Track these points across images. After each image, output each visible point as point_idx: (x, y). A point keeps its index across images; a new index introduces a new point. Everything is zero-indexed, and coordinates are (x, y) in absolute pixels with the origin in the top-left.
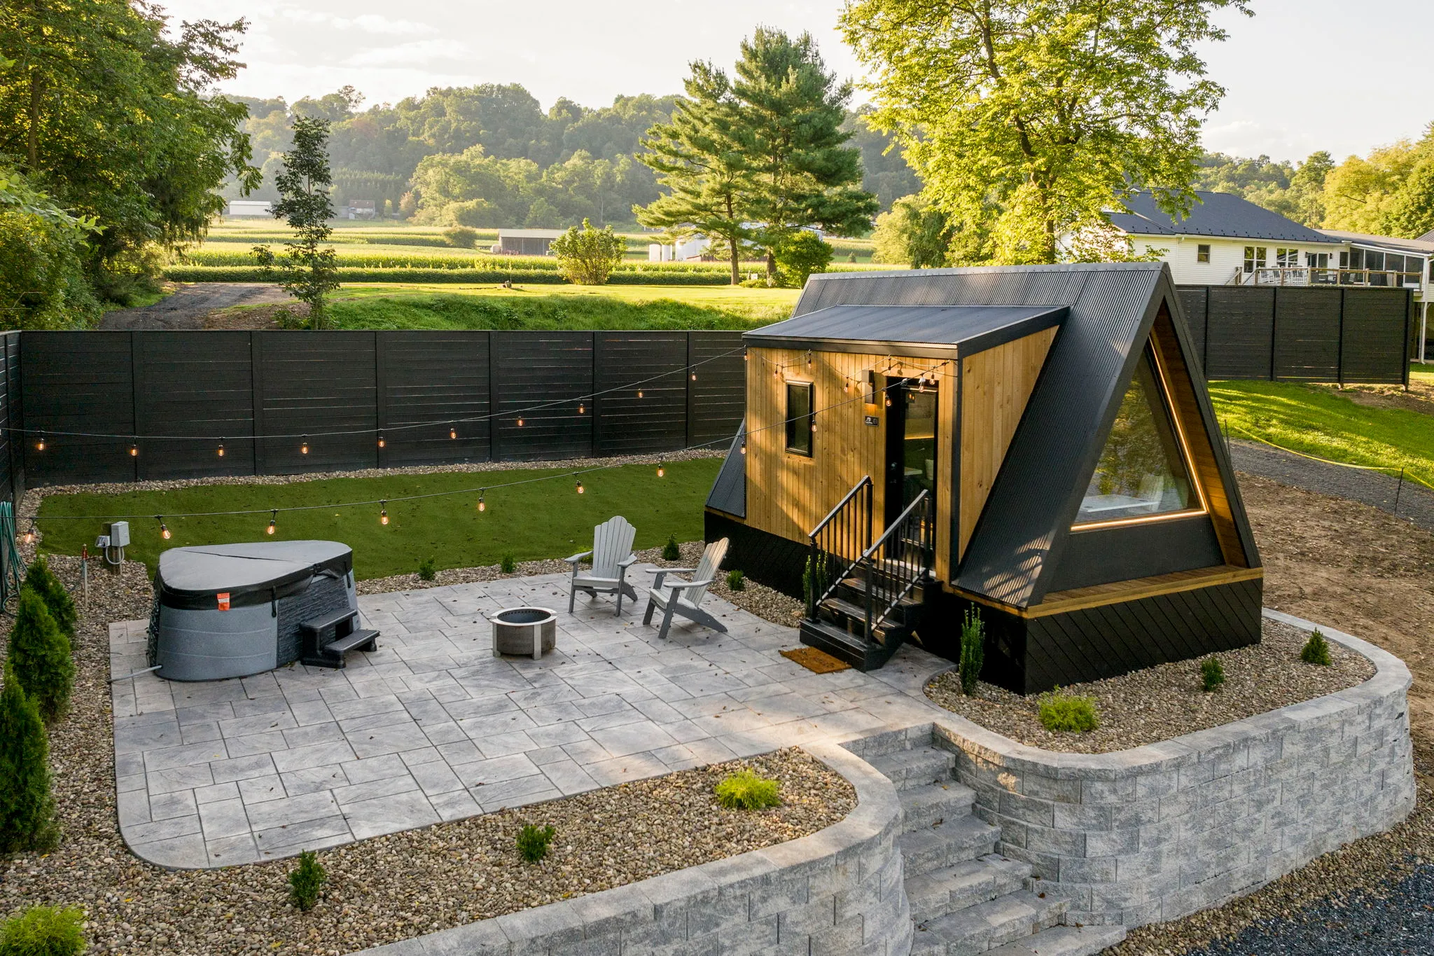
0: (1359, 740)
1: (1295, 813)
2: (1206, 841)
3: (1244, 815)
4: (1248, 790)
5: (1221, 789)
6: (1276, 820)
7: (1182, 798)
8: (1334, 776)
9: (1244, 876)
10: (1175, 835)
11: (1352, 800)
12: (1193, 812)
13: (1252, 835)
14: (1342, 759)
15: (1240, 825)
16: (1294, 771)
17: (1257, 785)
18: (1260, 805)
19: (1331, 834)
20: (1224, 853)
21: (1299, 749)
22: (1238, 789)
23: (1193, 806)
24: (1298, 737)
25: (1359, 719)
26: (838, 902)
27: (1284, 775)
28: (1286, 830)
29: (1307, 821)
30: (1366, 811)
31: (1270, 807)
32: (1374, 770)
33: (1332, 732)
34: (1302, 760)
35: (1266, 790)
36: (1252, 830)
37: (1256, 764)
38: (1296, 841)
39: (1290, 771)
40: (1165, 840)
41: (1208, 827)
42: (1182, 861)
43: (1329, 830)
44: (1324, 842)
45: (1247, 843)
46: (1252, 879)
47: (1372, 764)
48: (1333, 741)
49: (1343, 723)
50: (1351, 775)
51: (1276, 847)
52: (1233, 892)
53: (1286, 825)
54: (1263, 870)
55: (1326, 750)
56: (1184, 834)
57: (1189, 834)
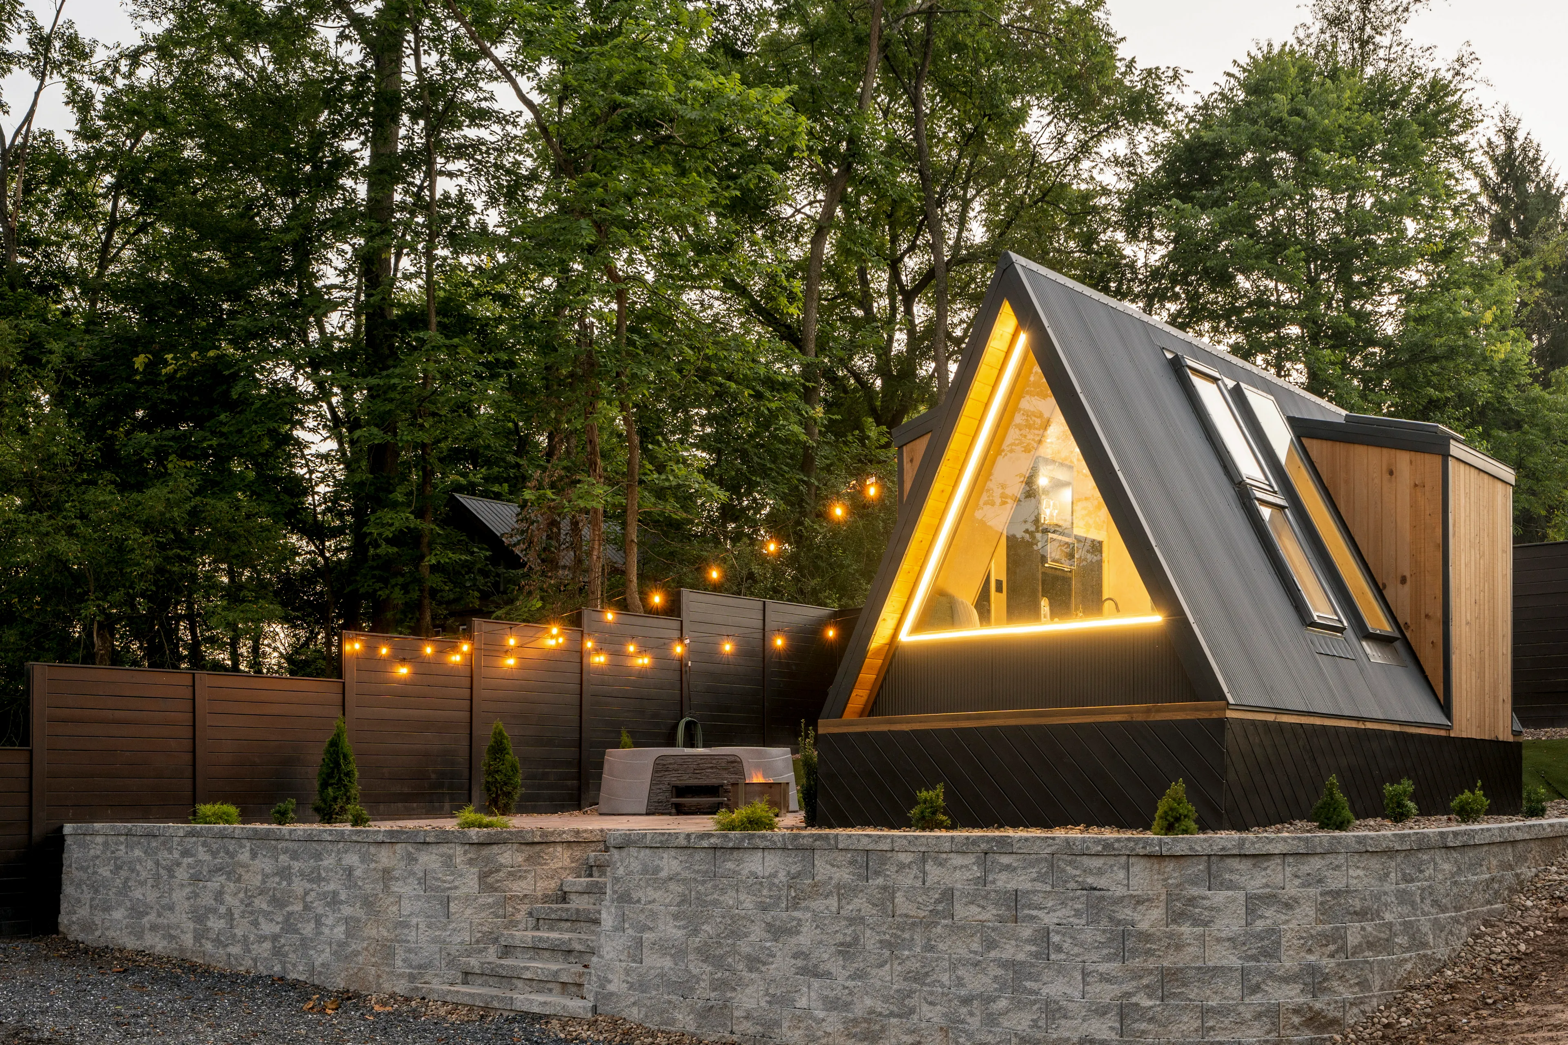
0: (957, 893)
1: (835, 966)
2: (698, 950)
3: (753, 937)
4: (764, 908)
5: (723, 892)
6: (800, 963)
7: (672, 886)
8: (907, 935)
9: (746, 1018)
10: (662, 927)
11: (943, 986)
12: (684, 907)
13: (763, 969)
14: (922, 914)
15: (744, 947)
16: (833, 902)
17: (776, 905)
18: (777, 932)
19: (894, 1021)
20: (719, 975)
21: (844, 875)
22: (748, 902)
23: (684, 900)
24: (840, 857)
25: (957, 860)
26: (387, 875)
27: (818, 904)
28: (816, 983)
29: (850, 984)
30: (971, 1014)
31: (794, 940)
32: (993, 954)
33: (901, 867)
34: (843, 892)
35: (784, 915)
36: (764, 964)
37: (774, 875)
38: (832, 1004)
39: (827, 902)
40: (650, 929)
41: (703, 936)
42: (668, 963)
43: (892, 1014)
44: (883, 1029)
45: (753, 976)
46: (760, 1029)
47: (990, 945)
48: (907, 880)
49: (924, 857)
50: (941, 946)
51: (802, 1002)
52: (732, 1032)
53: (816, 975)
54: (777, 1024)
55: (889, 892)
56: (672, 931)
57: (680, 933)
